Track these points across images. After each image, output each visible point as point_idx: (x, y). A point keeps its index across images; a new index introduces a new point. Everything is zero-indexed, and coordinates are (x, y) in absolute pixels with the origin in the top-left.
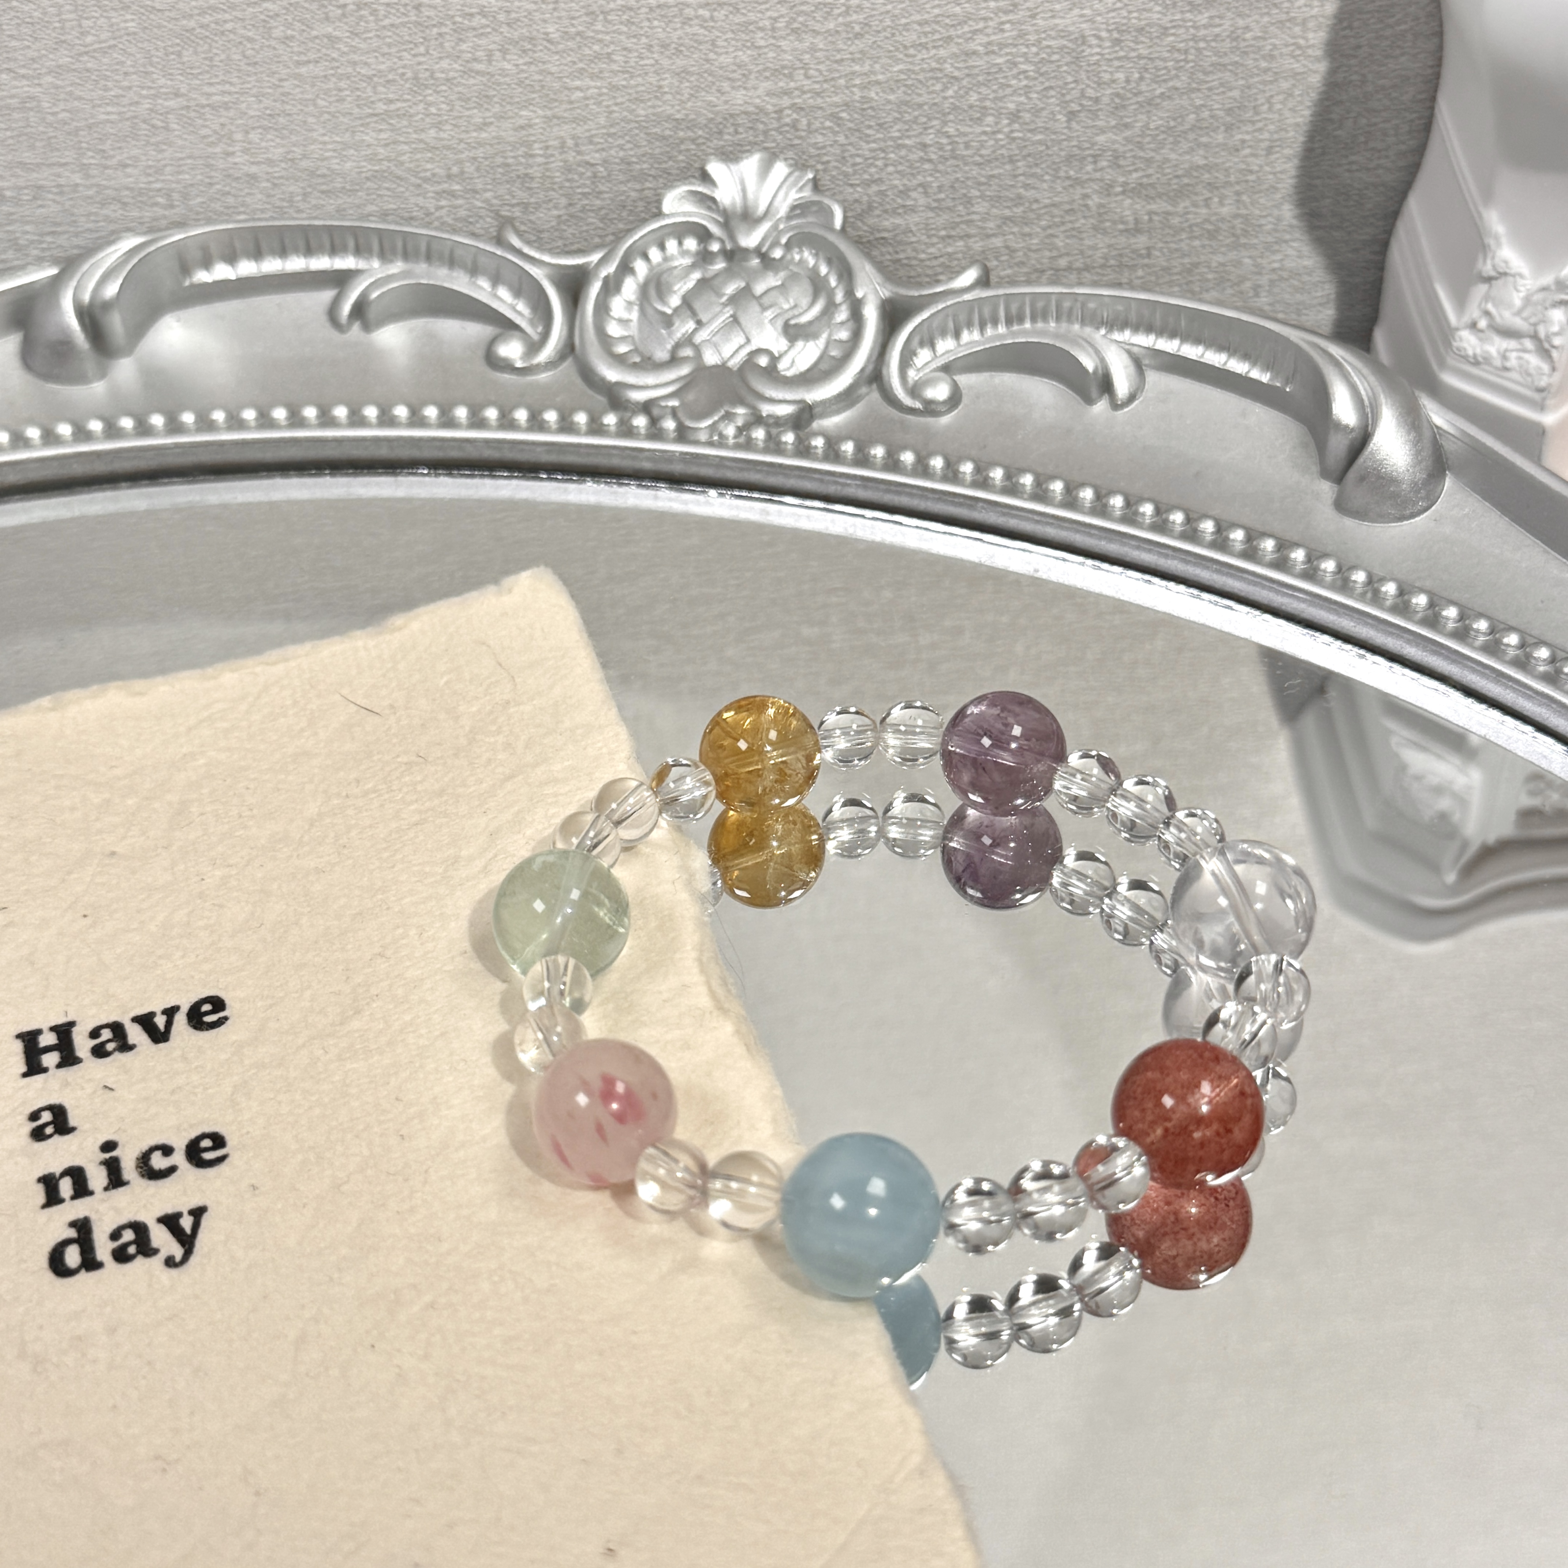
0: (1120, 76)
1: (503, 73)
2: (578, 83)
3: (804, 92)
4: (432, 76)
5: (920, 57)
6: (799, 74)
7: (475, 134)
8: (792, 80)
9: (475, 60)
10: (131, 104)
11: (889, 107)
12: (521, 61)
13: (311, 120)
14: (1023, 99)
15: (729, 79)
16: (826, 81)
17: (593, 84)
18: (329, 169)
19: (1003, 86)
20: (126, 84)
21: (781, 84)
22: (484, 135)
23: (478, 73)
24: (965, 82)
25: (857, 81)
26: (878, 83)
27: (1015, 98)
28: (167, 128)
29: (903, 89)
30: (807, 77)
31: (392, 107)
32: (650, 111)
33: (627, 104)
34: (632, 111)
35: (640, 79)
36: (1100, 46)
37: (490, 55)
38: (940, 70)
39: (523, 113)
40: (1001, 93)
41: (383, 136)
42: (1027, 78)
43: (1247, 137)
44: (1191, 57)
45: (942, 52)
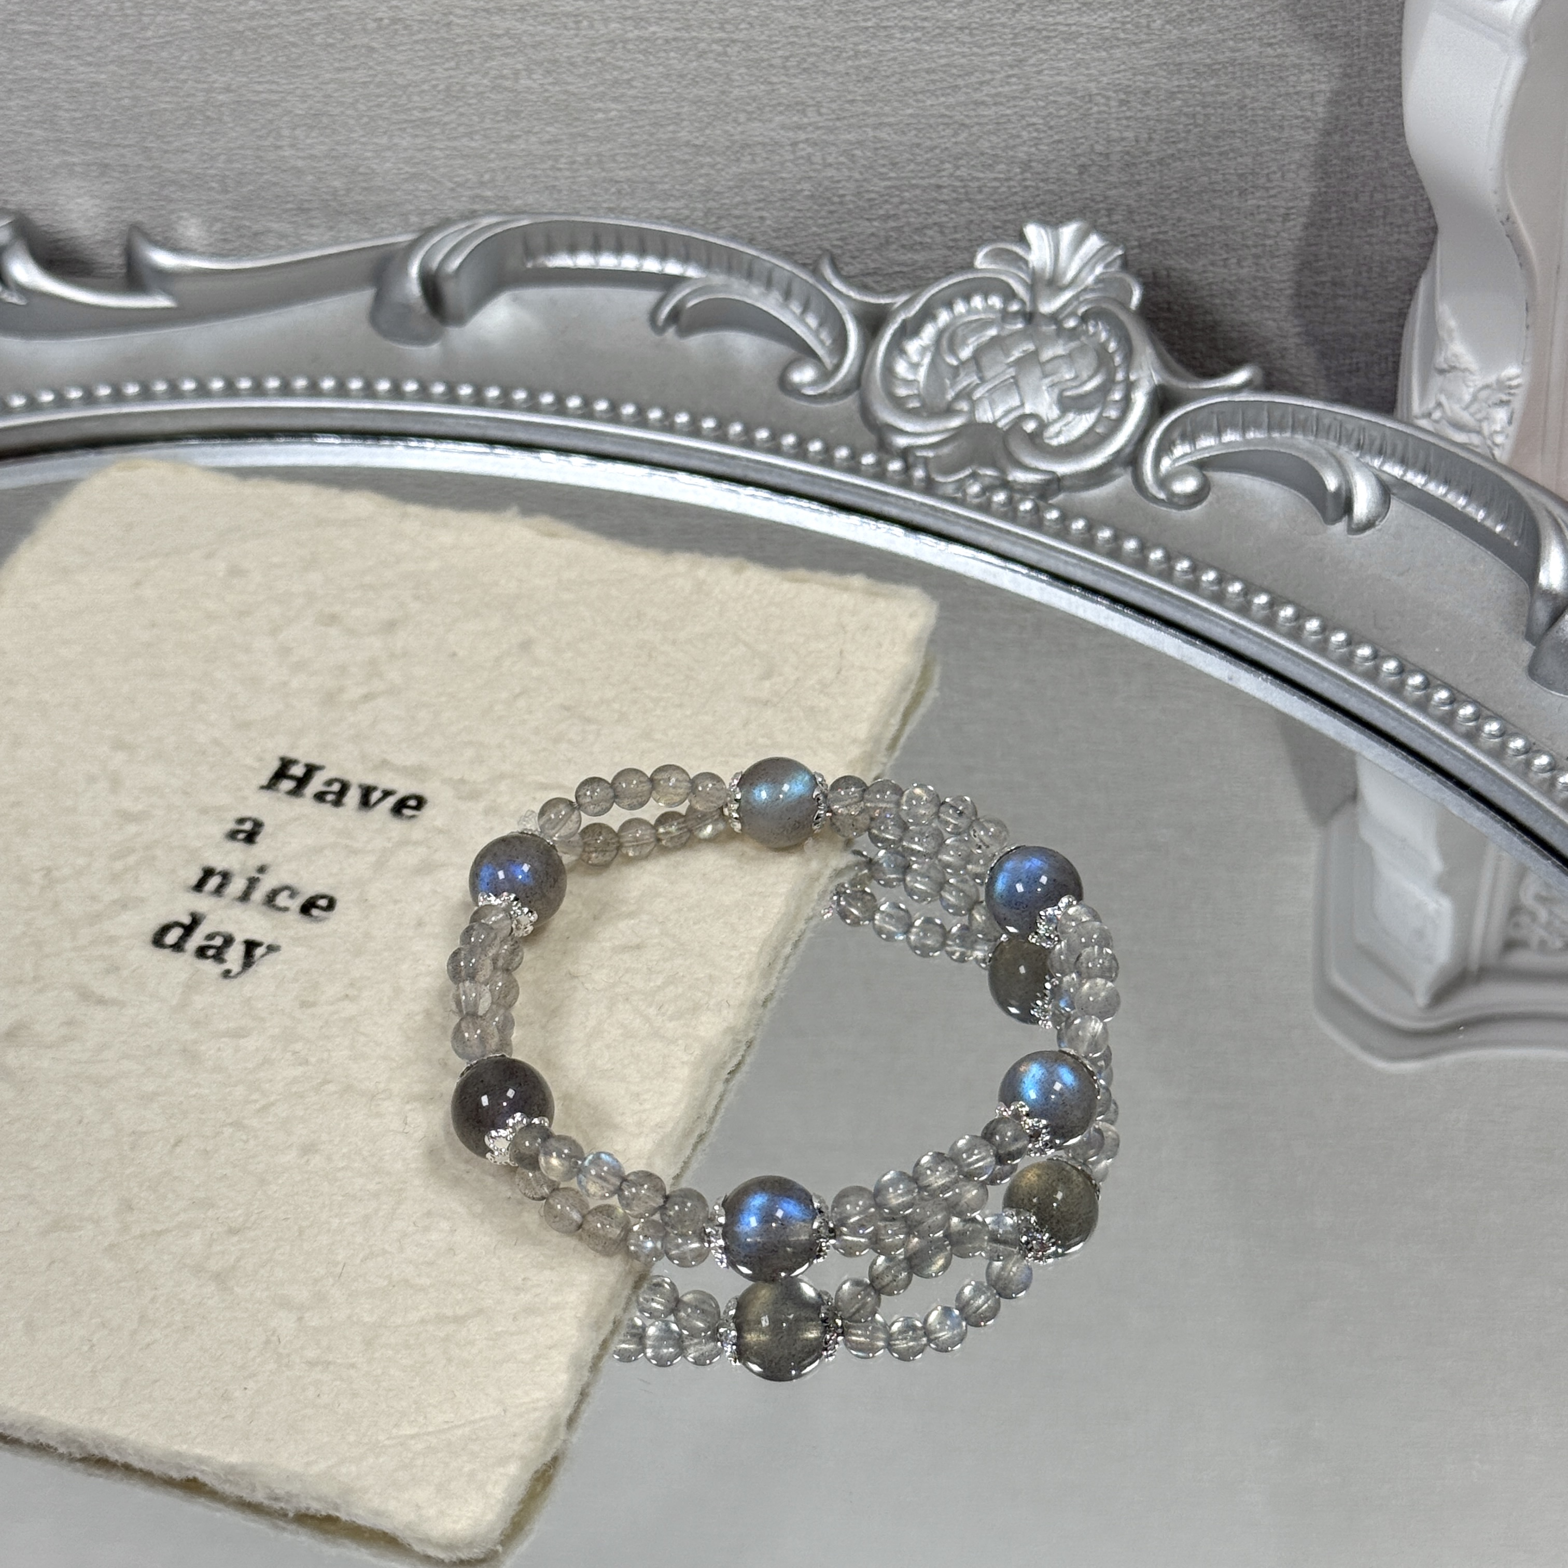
0: (1129, 134)
1: (529, 89)
2: (600, 105)
3: (818, 128)
4: (462, 89)
5: (929, 102)
6: (811, 112)
7: (504, 145)
8: (806, 116)
9: (503, 77)
10: (189, 95)
11: (901, 148)
12: (546, 81)
13: (352, 122)
14: (1033, 150)
15: (745, 111)
16: (838, 119)
17: (613, 106)
18: (369, 168)
19: (1013, 137)
20: (182, 77)
21: (795, 119)
22: (513, 147)
23: (506, 89)
24: (975, 130)
25: (870, 121)
26: (890, 125)
27: (1025, 149)
28: (220, 120)
29: (914, 132)
30: (820, 114)
31: (428, 115)
32: (670, 135)
33: (648, 128)
34: (652, 135)
35: (659, 106)
36: (1106, 105)
37: (516, 73)
38: (950, 117)
39: (548, 129)
40: (1011, 142)
41: (419, 141)
42: (1037, 130)
43: (1262, 203)
44: (1200, 122)
45: (951, 100)
